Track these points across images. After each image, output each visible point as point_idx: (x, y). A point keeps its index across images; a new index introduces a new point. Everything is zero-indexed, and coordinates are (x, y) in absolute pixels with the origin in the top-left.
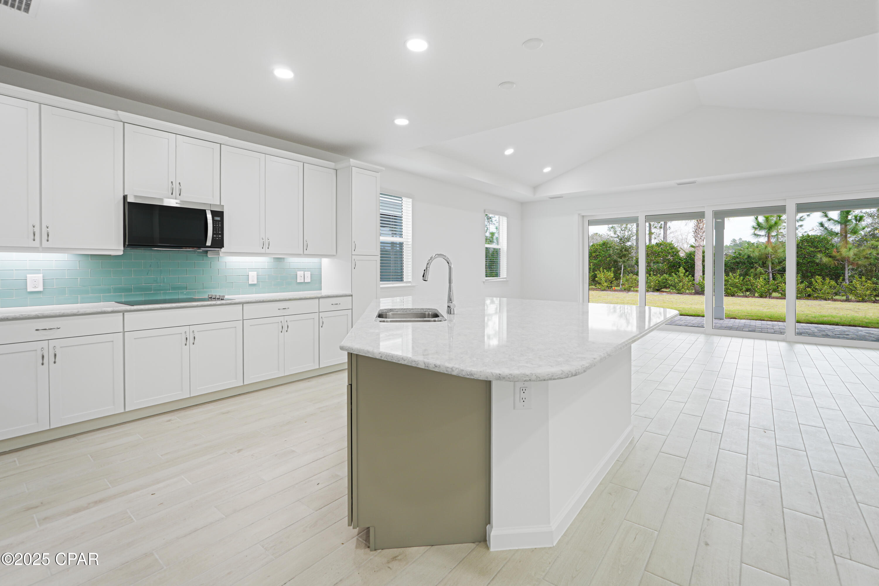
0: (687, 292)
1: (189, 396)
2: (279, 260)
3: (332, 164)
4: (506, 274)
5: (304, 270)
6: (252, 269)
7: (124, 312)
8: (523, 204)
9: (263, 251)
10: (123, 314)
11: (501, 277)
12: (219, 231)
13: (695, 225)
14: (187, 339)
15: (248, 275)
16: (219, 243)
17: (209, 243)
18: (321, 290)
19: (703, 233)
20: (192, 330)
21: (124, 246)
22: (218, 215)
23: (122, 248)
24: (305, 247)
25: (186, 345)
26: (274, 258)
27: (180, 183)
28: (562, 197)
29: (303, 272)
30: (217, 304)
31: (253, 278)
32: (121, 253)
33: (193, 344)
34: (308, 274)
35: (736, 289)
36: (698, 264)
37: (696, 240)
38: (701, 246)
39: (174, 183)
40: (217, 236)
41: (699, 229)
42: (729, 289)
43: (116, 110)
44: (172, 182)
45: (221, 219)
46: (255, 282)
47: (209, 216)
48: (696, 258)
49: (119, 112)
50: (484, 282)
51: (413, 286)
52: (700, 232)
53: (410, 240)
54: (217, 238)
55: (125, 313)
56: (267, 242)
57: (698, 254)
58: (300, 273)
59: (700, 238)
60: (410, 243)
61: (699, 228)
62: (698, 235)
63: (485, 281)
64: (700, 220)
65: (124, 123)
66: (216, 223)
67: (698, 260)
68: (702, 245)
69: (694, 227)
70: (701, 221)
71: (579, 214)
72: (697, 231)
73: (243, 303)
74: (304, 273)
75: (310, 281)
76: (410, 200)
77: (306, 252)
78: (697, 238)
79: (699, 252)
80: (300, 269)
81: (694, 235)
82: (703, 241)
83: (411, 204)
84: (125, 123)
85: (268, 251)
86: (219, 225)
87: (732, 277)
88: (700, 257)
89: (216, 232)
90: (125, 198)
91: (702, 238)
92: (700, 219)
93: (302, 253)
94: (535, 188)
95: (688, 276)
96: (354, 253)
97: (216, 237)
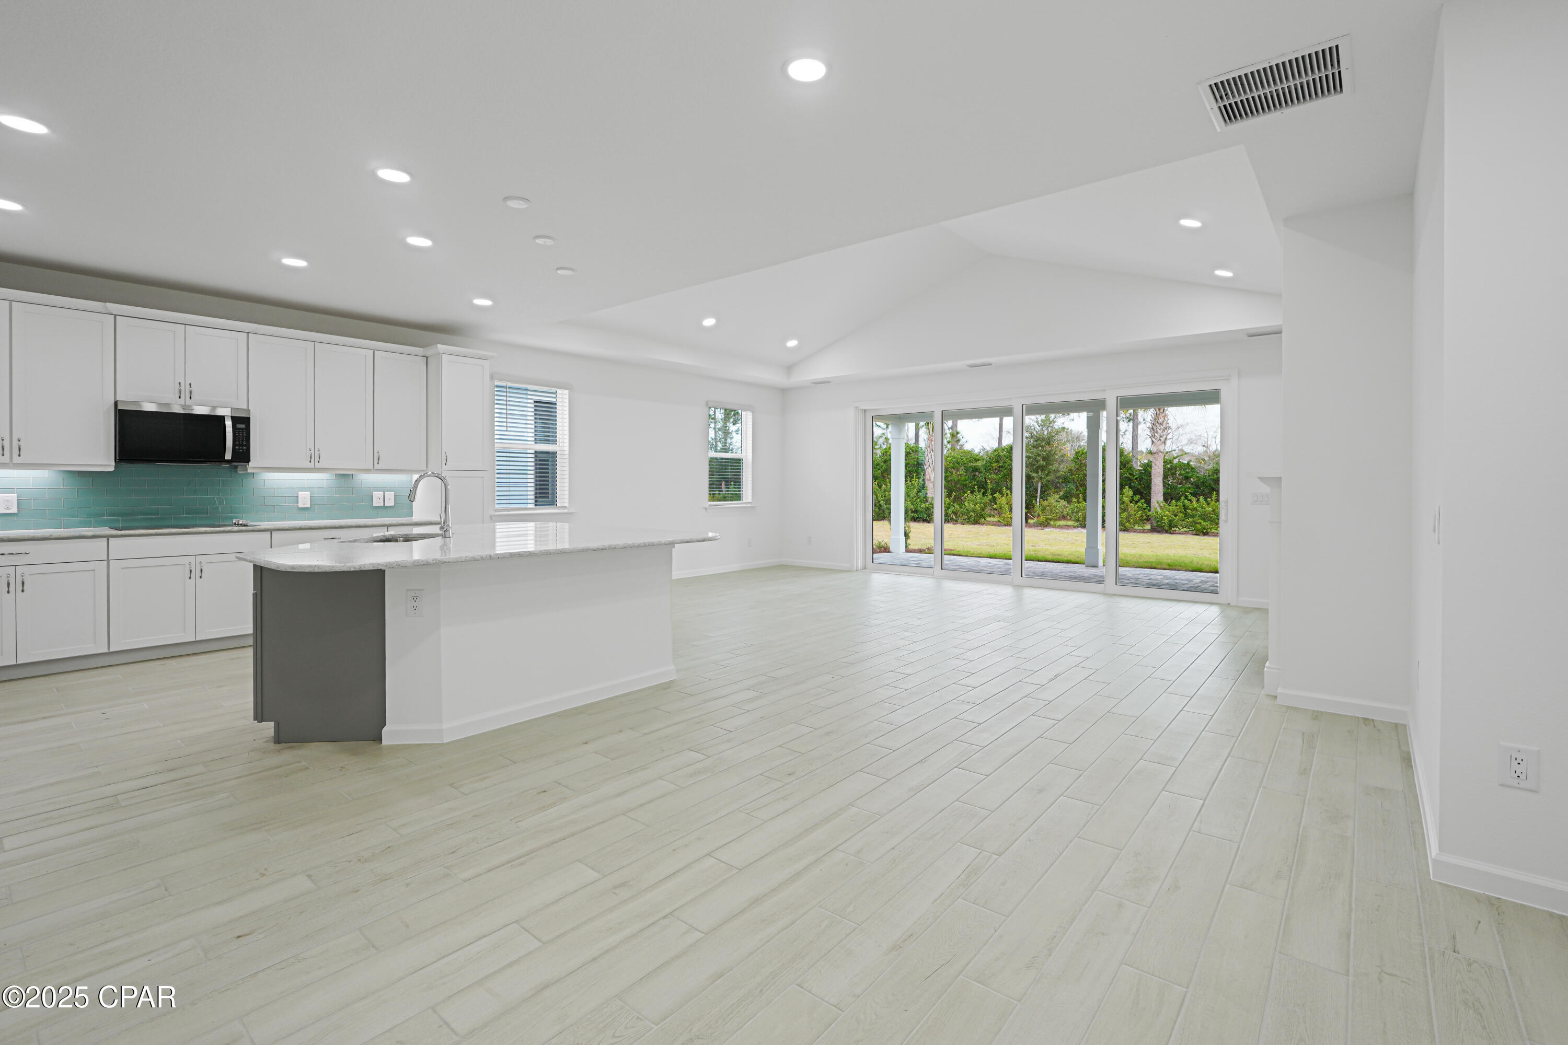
0: (1136, 528)
1: (194, 640)
2: (344, 477)
3: (419, 351)
4: (750, 497)
5: (385, 490)
6: (304, 489)
7: (108, 537)
8: (784, 391)
9: (311, 465)
10: (108, 540)
11: (743, 502)
12: (243, 441)
13: (1152, 417)
14: (191, 571)
15: (298, 497)
16: (243, 455)
17: (228, 456)
18: (412, 517)
19: (1164, 430)
20: (199, 561)
21: (115, 462)
22: (242, 423)
23: (113, 463)
24: (377, 459)
25: (190, 578)
26: (338, 474)
27: (190, 384)
28: (830, 382)
29: (382, 492)
30: (233, 530)
31: (304, 499)
32: (112, 469)
33: (201, 577)
34: (390, 496)
35: (1208, 523)
36: (1155, 481)
37: (1153, 442)
38: (1161, 452)
39: (182, 385)
40: (241, 448)
41: (1157, 424)
42: (1198, 523)
43: (105, 302)
44: (180, 383)
45: (246, 426)
46: (308, 505)
47: (229, 423)
48: (1153, 472)
49: (108, 305)
50: (706, 509)
51: (572, 513)
52: (1158, 430)
53: (567, 448)
54: (241, 451)
55: (110, 539)
56: (317, 453)
57: (1156, 465)
58: (377, 495)
59: (1158, 438)
60: (567, 452)
61: (1158, 422)
62: (1156, 434)
63: (708, 506)
64: (1159, 409)
65: (115, 316)
66: (239, 432)
67: (1156, 476)
68: (1162, 450)
69: (1151, 420)
70: (1162, 411)
71: (856, 407)
72: (1155, 428)
73: (271, 531)
74: (384, 494)
75: (393, 505)
76: (566, 392)
77: (377, 466)
78: (1154, 439)
79: (1157, 463)
80: (378, 489)
81: (1150, 435)
82: (1163, 444)
83: (567, 396)
84: (117, 316)
85: (318, 465)
86: (243, 434)
87: (1204, 504)
88: (1158, 470)
89: (239, 441)
90: (116, 403)
91: (1161, 439)
92: (1159, 407)
93: (372, 468)
94: (789, 368)
95: (1137, 502)
96: (444, 467)
97: (239, 449)
